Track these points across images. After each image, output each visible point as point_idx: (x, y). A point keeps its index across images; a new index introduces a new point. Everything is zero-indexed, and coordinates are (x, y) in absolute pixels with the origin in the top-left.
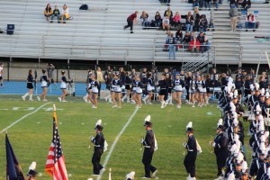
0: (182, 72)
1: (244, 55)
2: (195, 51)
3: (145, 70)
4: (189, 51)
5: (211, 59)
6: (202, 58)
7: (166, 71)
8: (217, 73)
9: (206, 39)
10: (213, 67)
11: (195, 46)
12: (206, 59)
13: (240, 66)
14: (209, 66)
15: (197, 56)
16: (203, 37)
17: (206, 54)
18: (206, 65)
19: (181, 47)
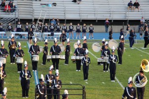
2: (8, 11)
4: (4, 11)
5: (17, 16)
6: (11, 16)
9: (14, 4)
10: (18, 21)
11: (7, 9)
12: (14, 16)
13: (33, 20)
14: (16, 20)
15: (9, 14)
16: (12, 4)
17: (14, 13)
18: (14, 20)
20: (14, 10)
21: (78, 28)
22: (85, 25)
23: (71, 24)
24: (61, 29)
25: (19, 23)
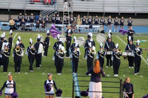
0: (40, 16)
1: (74, 7)
2: (48, 4)
3: (21, 14)
4: (44, 4)
5: (56, 9)
6: (51, 8)
7: (32, 14)
8: (59, 16)
10: (57, 14)
11: (47, 1)
12: (54, 8)
13: (72, 13)
14: (56, 12)
15: (49, 7)
17: (53, 6)
18: (54, 12)
19: (40, 2)
20: (54, 3)
21: (117, 21)
22: (123, 18)
23: (110, 17)
24: (99, 22)
25: (58, 15)
